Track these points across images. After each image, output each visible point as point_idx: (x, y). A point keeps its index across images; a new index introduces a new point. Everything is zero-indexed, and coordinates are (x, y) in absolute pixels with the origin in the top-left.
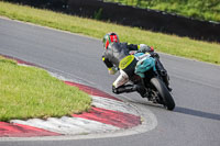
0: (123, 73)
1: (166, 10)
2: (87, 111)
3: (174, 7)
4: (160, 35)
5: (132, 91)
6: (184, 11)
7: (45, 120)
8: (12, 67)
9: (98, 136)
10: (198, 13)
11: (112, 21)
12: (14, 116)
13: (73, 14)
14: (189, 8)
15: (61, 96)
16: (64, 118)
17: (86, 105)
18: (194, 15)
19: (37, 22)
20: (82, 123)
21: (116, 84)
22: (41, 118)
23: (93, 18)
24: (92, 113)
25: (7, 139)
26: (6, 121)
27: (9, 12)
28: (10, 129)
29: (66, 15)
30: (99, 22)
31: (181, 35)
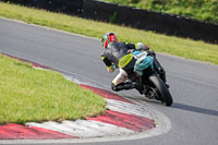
0: (122, 71)
1: (181, 13)
2: (101, 114)
3: (188, 11)
4: (174, 38)
5: (130, 88)
6: (198, 15)
7: (60, 122)
8: (27, 70)
9: (112, 139)
10: (212, 16)
11: (126, 25)
12: (30, 118)
13: (87, 18)
14: (203, 12)
15: (76, 99)
16: (79, 121)
17: (101, 109)
18: (208, 19)
19: (52, 26)
20: (97, 126)
21: (115, 81)
22: (56, 121)
23: (108, 22)
24: (106, 116)
25: (23, 142)
26: (21, 123)
27: (24, 16)
28: (26, 131)
29: (80, 19)
30: (113, 26)
31: (196, 39)
